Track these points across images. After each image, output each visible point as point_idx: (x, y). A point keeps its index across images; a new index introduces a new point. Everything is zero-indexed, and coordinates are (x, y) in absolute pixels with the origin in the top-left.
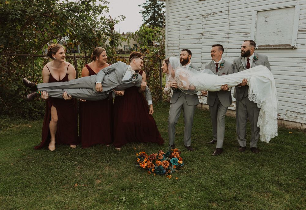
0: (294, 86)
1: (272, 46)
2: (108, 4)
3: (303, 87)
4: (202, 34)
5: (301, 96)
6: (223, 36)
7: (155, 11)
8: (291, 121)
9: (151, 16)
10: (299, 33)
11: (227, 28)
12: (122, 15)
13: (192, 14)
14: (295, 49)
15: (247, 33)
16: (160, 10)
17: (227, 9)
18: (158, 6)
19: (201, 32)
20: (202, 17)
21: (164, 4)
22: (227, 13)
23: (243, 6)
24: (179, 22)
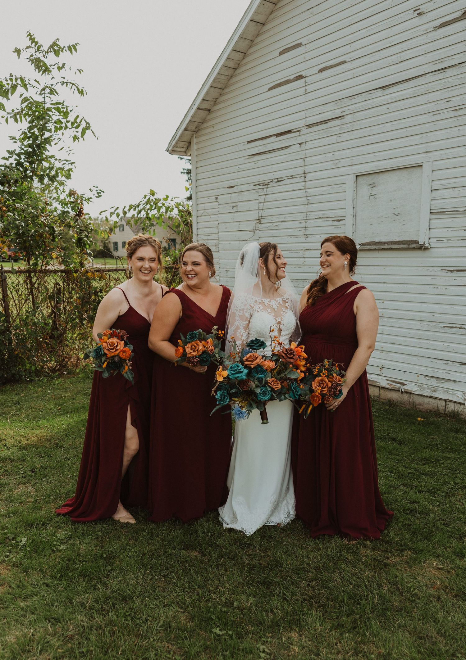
0: (429, 323)
1: (385, 243)
3: (444, 327)
4: (259, 220)
5: (442, 344)
6: (297, 224)
8: (427, 396)
10: (433, 217)
11: (303, 208)
13: (240, 181)
14: (426, 249)
15: (339, 219)
17: (300, 171)
19: (256, 217)
20: (257, 187)
22: (303, 179)
23: (330, 165)
24: (217, 198)
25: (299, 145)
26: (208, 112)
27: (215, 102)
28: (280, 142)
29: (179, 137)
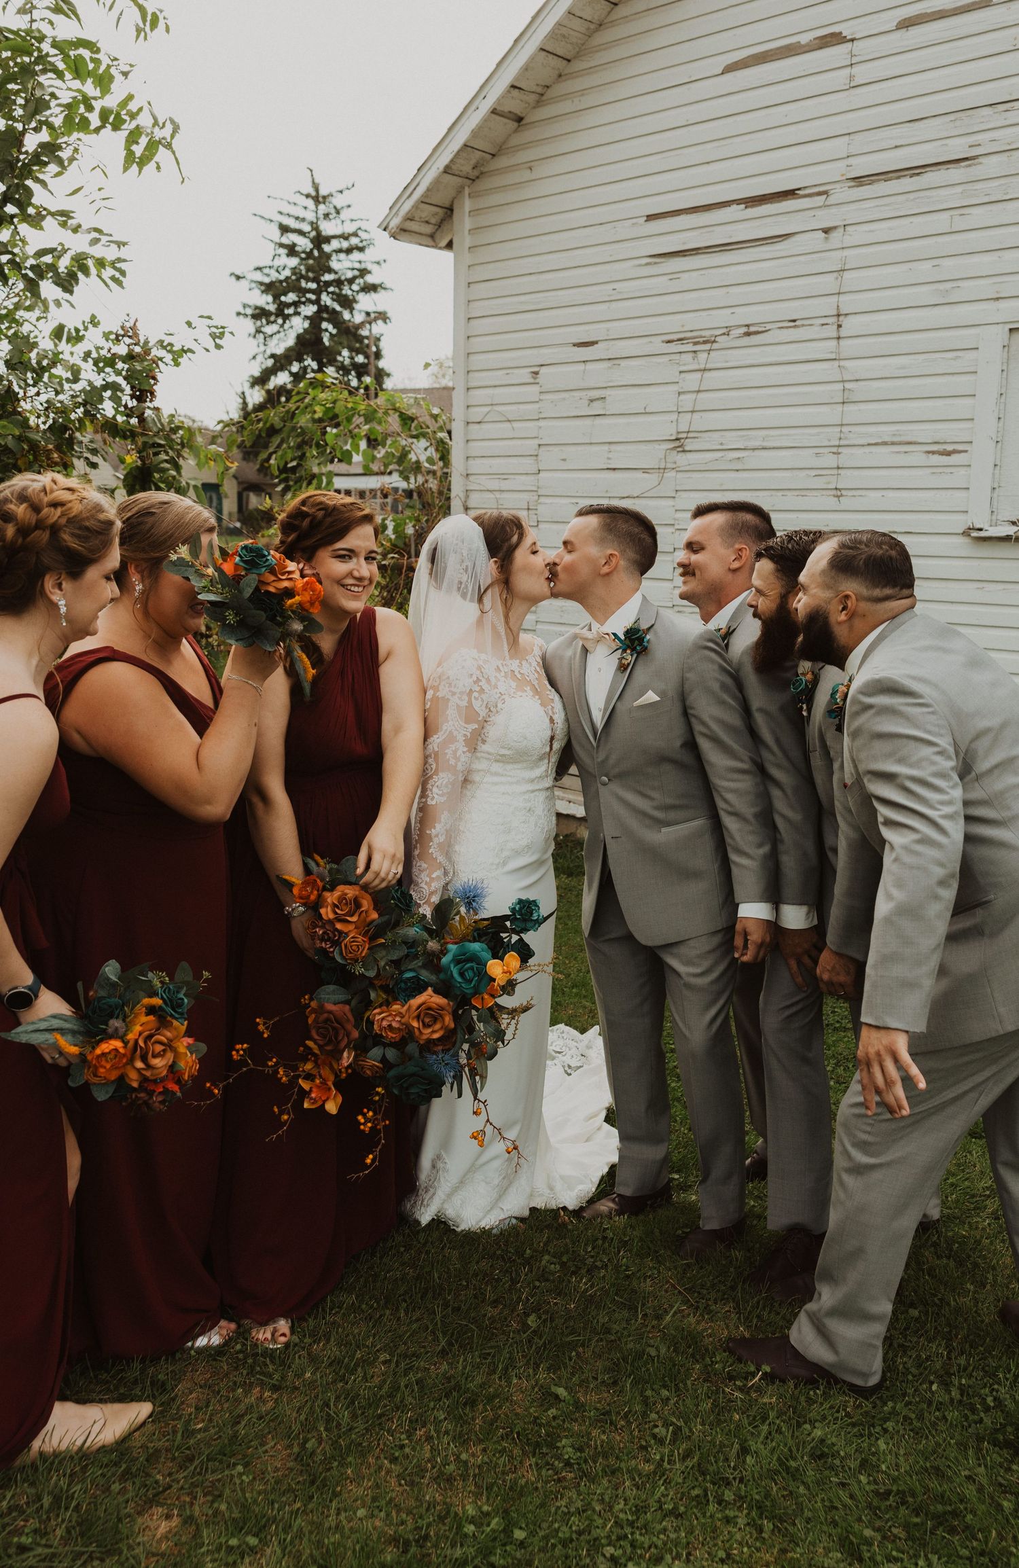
2: (114, 246)
4: (678, 443)
6: (805, 458)
7: (323, 309)
9: (299, 337)
11: (831, 414)
12: (209, 318)
13: (618, 328)
15: (950, 448)
16: (348, 303)
17: (826, 306)
18: (339, 283)
19: (671, 432)
20: (675, 348)
21: (370, 272)
22: (831, 331)
23: (924, 294)
24: (536, 373)
25: (822, 235)
26: (516, 124)
27: (542, 96)
28: (758, 222)
29: (428, 190)
